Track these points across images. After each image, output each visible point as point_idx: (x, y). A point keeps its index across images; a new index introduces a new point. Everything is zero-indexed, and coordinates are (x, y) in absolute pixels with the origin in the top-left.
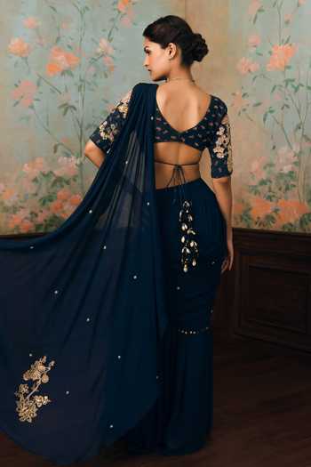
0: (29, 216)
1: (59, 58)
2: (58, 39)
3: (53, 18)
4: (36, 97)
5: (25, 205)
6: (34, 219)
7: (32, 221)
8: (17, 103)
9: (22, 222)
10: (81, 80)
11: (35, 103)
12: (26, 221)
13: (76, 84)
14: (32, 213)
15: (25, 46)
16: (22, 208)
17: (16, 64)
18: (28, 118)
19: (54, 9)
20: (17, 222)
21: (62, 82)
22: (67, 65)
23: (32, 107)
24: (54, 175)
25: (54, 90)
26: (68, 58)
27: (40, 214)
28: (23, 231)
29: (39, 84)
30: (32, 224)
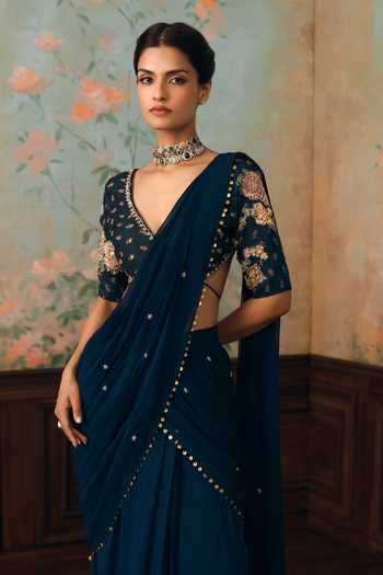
0: (42, 343)
1: (94, 95)
2: (92, 65)
3: (83, 31)
4: (54, 157)
5: (34, 324)
6: (49, 347)
7: (45, 350)
8: (22, 167)
9: (30, 351)
10: (131, 129)
11: (53, 167)
12: (36, 349)
13: (121, 135)
14: (46, 338)
15: (36, 79)
16: (29, 329)
17: (21, 106)
18: (40, 191)
19: (86, 19)
20: (22, 351)
21: (98, 133)
22: (107, 106)
23: (47, 172)
24: (84, 278)
25: (84, 145)
26: (109, 94)
27: (58, 339)
28: (31, 365)
29: (58, 137)
30: (46, 354)
